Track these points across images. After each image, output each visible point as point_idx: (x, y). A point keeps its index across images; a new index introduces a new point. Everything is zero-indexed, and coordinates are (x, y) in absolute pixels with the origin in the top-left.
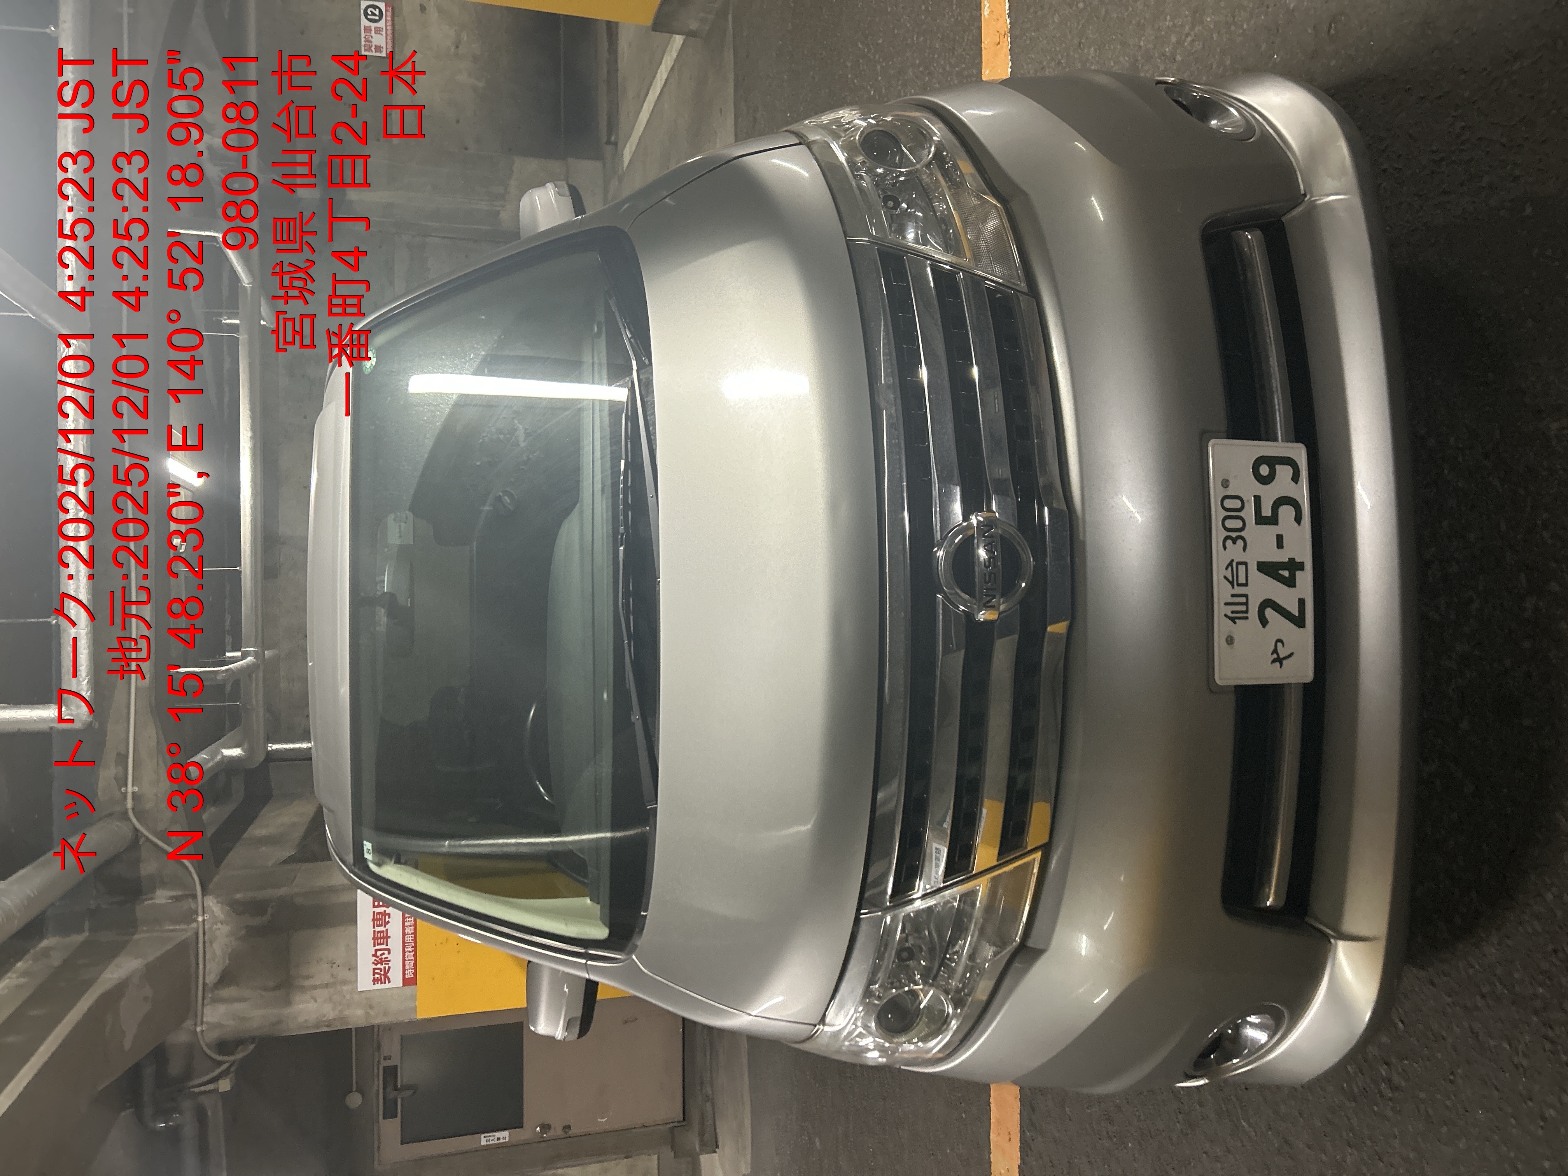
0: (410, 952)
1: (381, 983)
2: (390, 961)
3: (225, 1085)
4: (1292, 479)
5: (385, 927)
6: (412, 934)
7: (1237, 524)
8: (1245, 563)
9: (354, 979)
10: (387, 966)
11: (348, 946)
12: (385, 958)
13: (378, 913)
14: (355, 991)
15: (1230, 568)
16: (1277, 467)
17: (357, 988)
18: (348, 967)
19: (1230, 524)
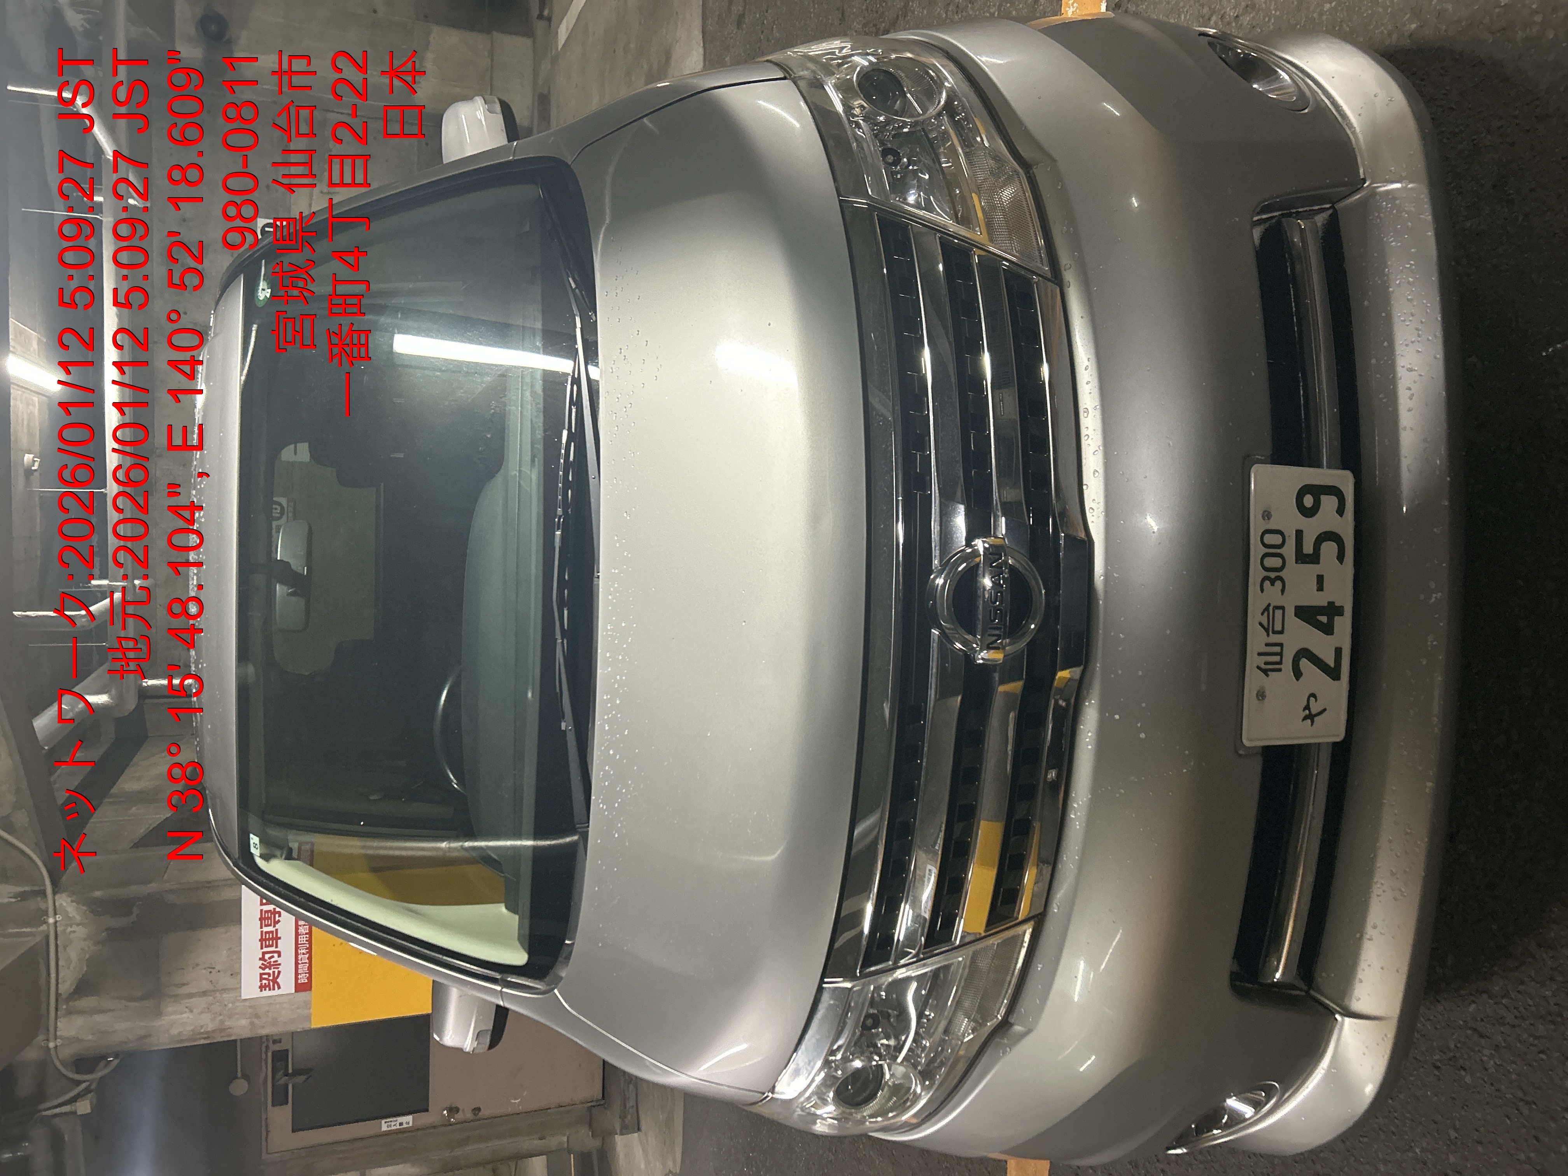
0: (303, 954)
1: (270, 990)
2: (279, 965)
3: (83, 1107)
4: (1336, 510)
5: (274, 926)
6: (306, 934)
7: (1276, 562)
8: (1282, 608)
9: (238, 986)
10: (276, 971)
11: (230, 949)
12: (274, 962)
13: (266, 912)
14: (238, 999)
15: (1266, 614)
16: (1323, 497)
17: (240, 996)
18: (229, 973)
19: (1271, 562)
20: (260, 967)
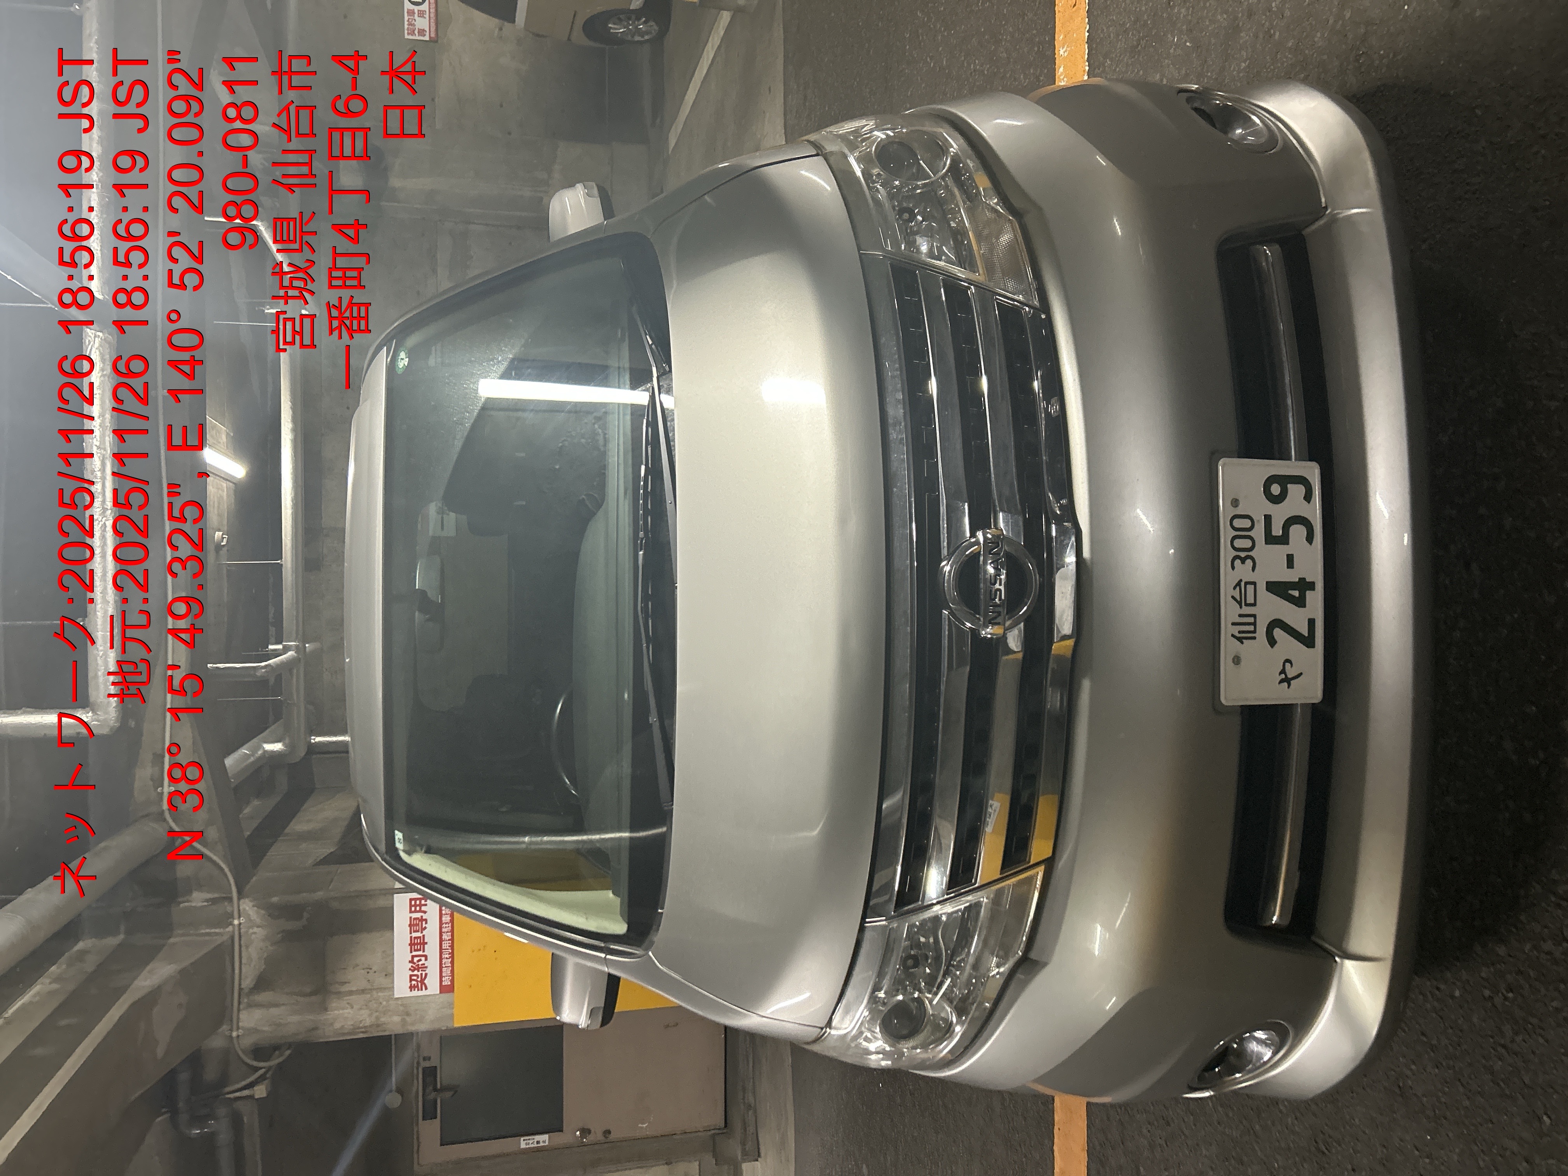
0: (447, 958)
1: (418, 990)
2: (426, 967)
3: (260, 1091)
4: (1305, 498)
5: (422, 933)
6: (449, 940)
7: (1246, 543)
8: (1254, 584)
9: (391, 986)
10: (424, 973)
11: (384, 952)
12: (422, 965)
13: (415, 919)
14: (391, 997)
15: (1238, 588)
16: (1289, 486)
17: (394, 995)
18: (384, 973)
19: (1239, 543)
20: (410, 969)
